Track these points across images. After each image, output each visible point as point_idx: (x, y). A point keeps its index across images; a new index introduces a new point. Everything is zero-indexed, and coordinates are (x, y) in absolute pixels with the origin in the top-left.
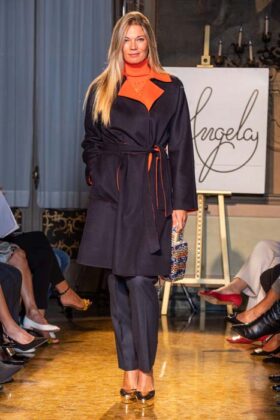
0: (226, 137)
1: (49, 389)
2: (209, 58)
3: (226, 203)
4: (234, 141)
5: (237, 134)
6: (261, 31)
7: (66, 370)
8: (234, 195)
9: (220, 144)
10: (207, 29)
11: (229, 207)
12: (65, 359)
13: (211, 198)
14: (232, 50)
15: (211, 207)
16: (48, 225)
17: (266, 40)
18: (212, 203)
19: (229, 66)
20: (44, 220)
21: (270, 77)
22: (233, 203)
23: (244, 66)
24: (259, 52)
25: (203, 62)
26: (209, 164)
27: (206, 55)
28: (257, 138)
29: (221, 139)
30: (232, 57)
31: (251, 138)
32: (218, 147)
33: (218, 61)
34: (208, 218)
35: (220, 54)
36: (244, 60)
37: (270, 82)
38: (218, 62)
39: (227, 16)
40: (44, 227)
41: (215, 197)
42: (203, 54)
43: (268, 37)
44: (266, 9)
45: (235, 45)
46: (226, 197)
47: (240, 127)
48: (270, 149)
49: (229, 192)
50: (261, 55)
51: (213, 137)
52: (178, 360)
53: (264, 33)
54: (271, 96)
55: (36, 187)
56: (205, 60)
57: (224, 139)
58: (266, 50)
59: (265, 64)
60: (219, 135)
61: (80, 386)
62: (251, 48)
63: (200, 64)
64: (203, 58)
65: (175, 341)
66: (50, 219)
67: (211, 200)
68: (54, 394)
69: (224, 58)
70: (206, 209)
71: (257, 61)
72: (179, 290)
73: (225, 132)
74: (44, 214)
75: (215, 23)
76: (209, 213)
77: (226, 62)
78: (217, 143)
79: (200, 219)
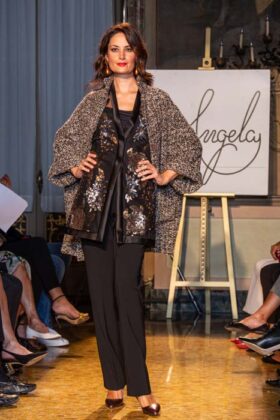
0: (229, 139)
1: (50, 398)
2: (210, 60)
3: (229, 205)
4: (237, 143)
5: (240, 135)
6: (262, 32)
7: (68, 378)
8: (237, 197)
9: (223, 146)
10: (208, 31)
11: (233, 209)
12: (68, 366)
13: (214, 201)
14: (233, 52)
15: (215, 209)
16: (52, 229)
17: (267, 41)
18: (215, 205)
19: (230, 68)
20: (48, 225)
21: (272, 78)
22: (237, 205)
23: (246, 68)
24: (260, 53)
25: (204, 65)
26: (212, 166)
27: (207, 57)
28: (260, 139)
29: (224, 141)
30: (233, 59)
31: (254, 139)
32: (220, 150)
33: (220, 62)
34: (212, 220)
35: (221, 56)
36: (246, 63)
37: (272, 84)
38: (219, 64)
39: (227, 18)
40: (48, 232)
41: (219, 199)
42: (204, 56)
43: (269, 38)
44: (266, 11)
45: (236, 47)
46: (229, 199)
47: (243, 129)
48: (273, 149)
49: (232, 195)
50: (262, 56)
51: (215, 139)
52: (183, 365)
53: (265, 35)
54: (273, 97)
55: (40, 192)
56: (207, 63)
57: (227, 141)
58: (268, 51)
59: (267, 65)
60: (221, 138)
61: (82, 394)
62: (252, 49)
63: (201, 66)
64: (204, 60)
65: (180, 346)
66: (54, 223)
67: (215, 202)
68: (55, 403)
69: (225, 60)
70: (209, 211)
71: (259, 62)
72: (184, 293)
73: (227, 134)
74: (48, 218)
75: (216, 25)
76: (213, 215)
77: (228, 63)
78: (219, 145)
79: (204, 221)
